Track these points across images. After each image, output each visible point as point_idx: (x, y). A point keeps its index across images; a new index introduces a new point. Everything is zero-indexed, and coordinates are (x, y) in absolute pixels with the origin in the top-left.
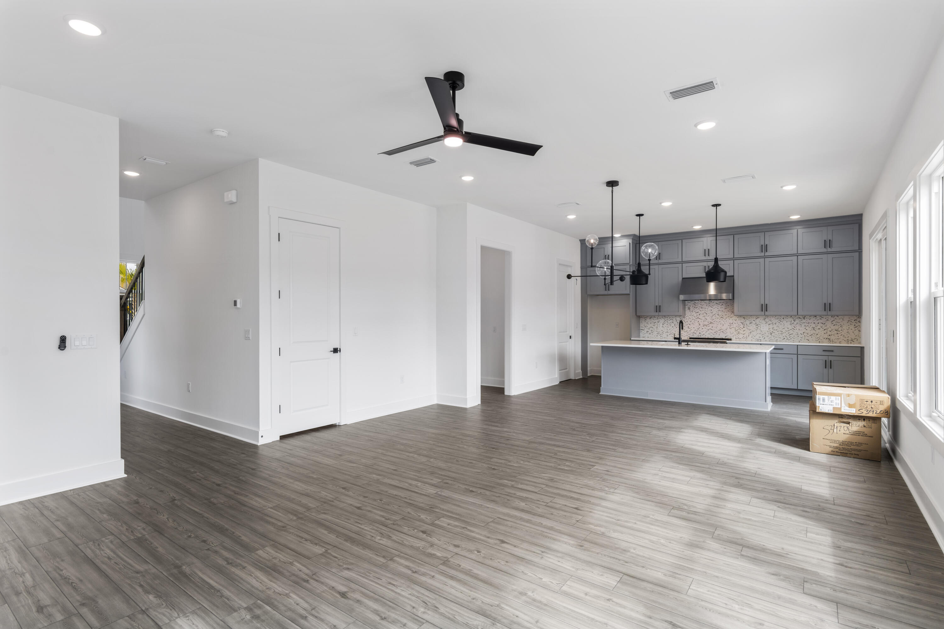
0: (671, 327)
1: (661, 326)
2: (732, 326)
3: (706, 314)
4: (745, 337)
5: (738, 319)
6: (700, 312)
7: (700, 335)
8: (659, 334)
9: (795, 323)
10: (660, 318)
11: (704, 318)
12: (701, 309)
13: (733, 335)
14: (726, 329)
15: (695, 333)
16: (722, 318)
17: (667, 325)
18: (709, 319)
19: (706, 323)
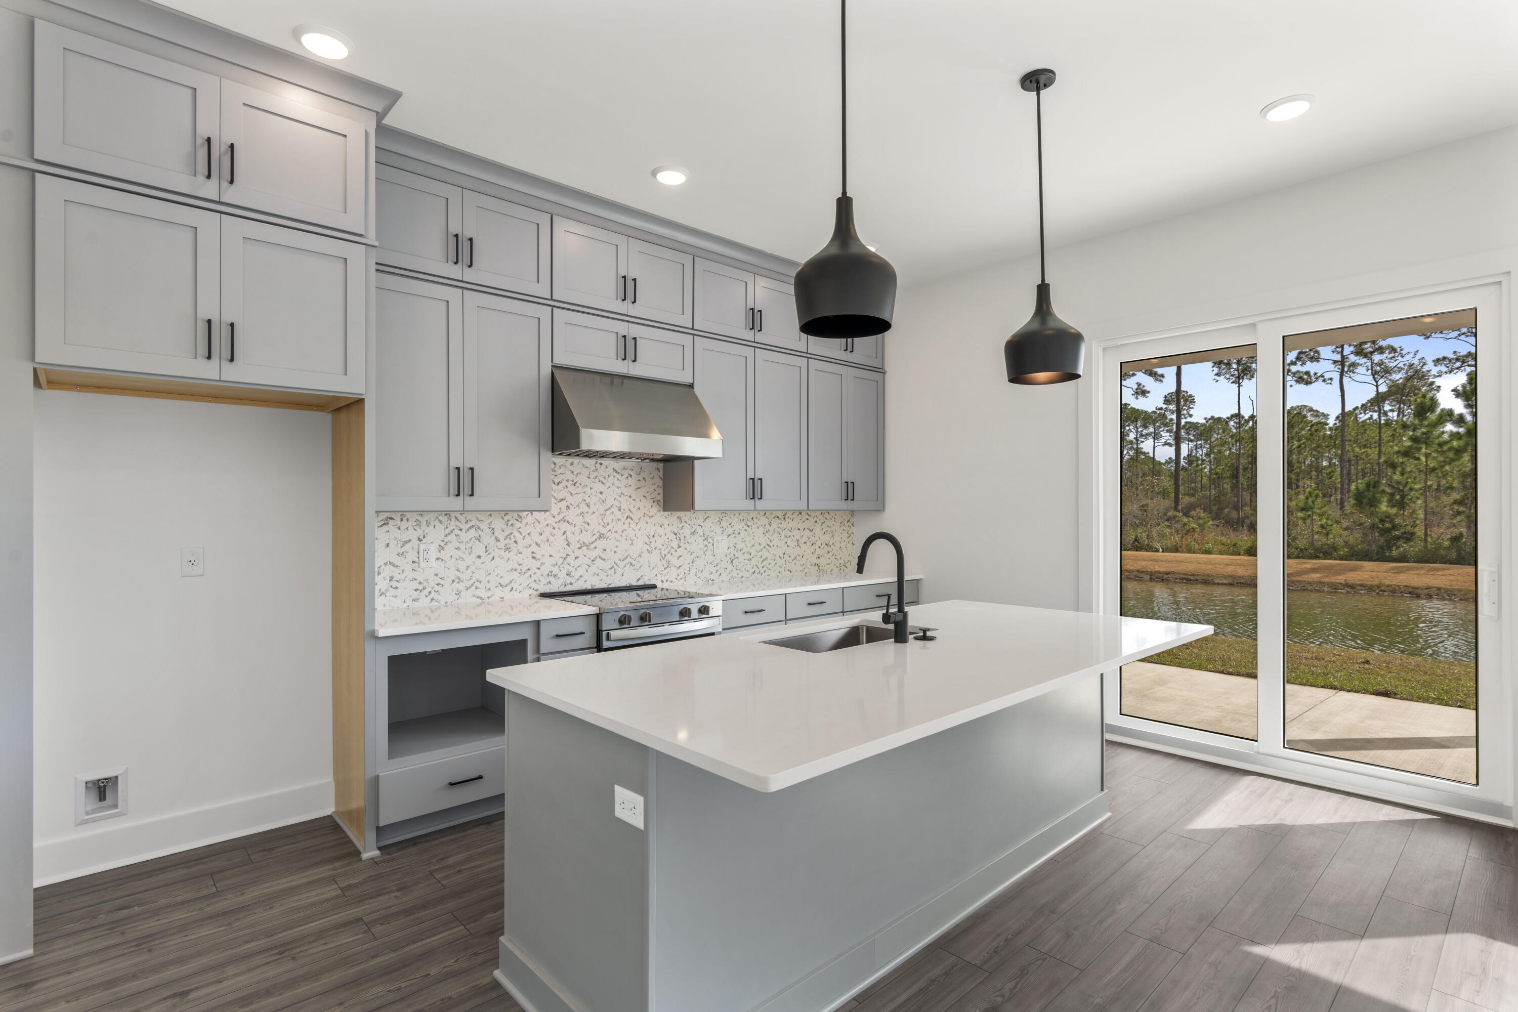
0: (474, 556)
1: (433, 553)
2: (653, 545)
3: (588, 505)
4: (682, 575)
5: (666, 522)
6: (570, 499)
7: (569, 580)
8: (426, 592)
9: (771, 529)
10: (428, 524)
11: (579, 521)
12: (571, 489)
13: (655, 571)
14: (640, 556)
15: (555, 576)
16: (629, 520)
17: (458, 549)
18: (596, 526)
19: (587, 537)
